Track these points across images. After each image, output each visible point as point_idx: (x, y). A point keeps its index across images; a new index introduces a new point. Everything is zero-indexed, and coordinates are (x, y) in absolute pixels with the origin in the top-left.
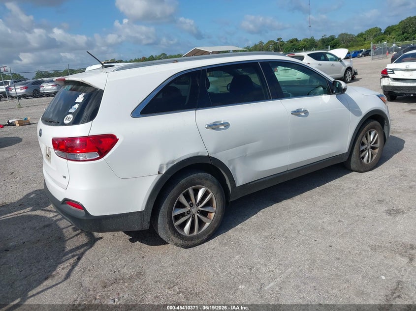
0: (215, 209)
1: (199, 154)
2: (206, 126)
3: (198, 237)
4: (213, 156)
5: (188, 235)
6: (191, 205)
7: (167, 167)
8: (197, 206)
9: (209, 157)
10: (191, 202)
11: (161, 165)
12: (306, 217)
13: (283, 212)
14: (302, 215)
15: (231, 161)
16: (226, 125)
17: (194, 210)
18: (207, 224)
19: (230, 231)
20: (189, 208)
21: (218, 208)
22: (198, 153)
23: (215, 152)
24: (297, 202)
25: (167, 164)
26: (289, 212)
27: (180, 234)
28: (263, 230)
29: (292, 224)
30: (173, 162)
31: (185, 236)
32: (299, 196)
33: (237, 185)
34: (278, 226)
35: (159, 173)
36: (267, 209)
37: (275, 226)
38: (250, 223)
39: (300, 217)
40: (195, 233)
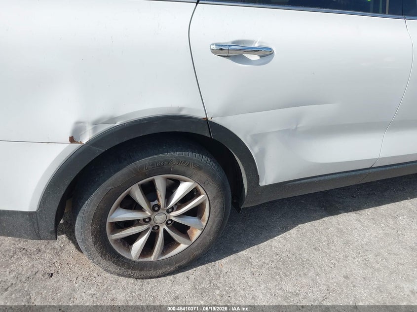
0: (204, 224)
1: (184, 113)
2: (214, 47)
3: (155, 265)
4: (217, 120)
5: (137, 260)
6: (155, 209)
7: (95, 129)
8: (168, 212)
9: (206, 123)
10: (156, 202)
11: (77, 123)
12: (377, 266)
13: (335, 239)
14: (371, 256)
15: (258, 138)
16: (266, 53)
17: (159, 218)
18: (182, 247)
19: (224, 261)
20: (148, 213)
21: (210, 223)
22: (181, 109)
23: (225, 114)
24: (366, 223)
25: (96, 124)
26: (347, 243)
27: (120, 256)
28: (286, 276)
29: (346, 277)
30: (112, 120)
31: (130, 260)
32: (372, 210)
33: (262, 183)
34: (318, 274)
35: (72, 140)
36: (307, 225)
37: (312, 273)
38: (268, 249)
39: (366, 264)
40: (152, 258)
